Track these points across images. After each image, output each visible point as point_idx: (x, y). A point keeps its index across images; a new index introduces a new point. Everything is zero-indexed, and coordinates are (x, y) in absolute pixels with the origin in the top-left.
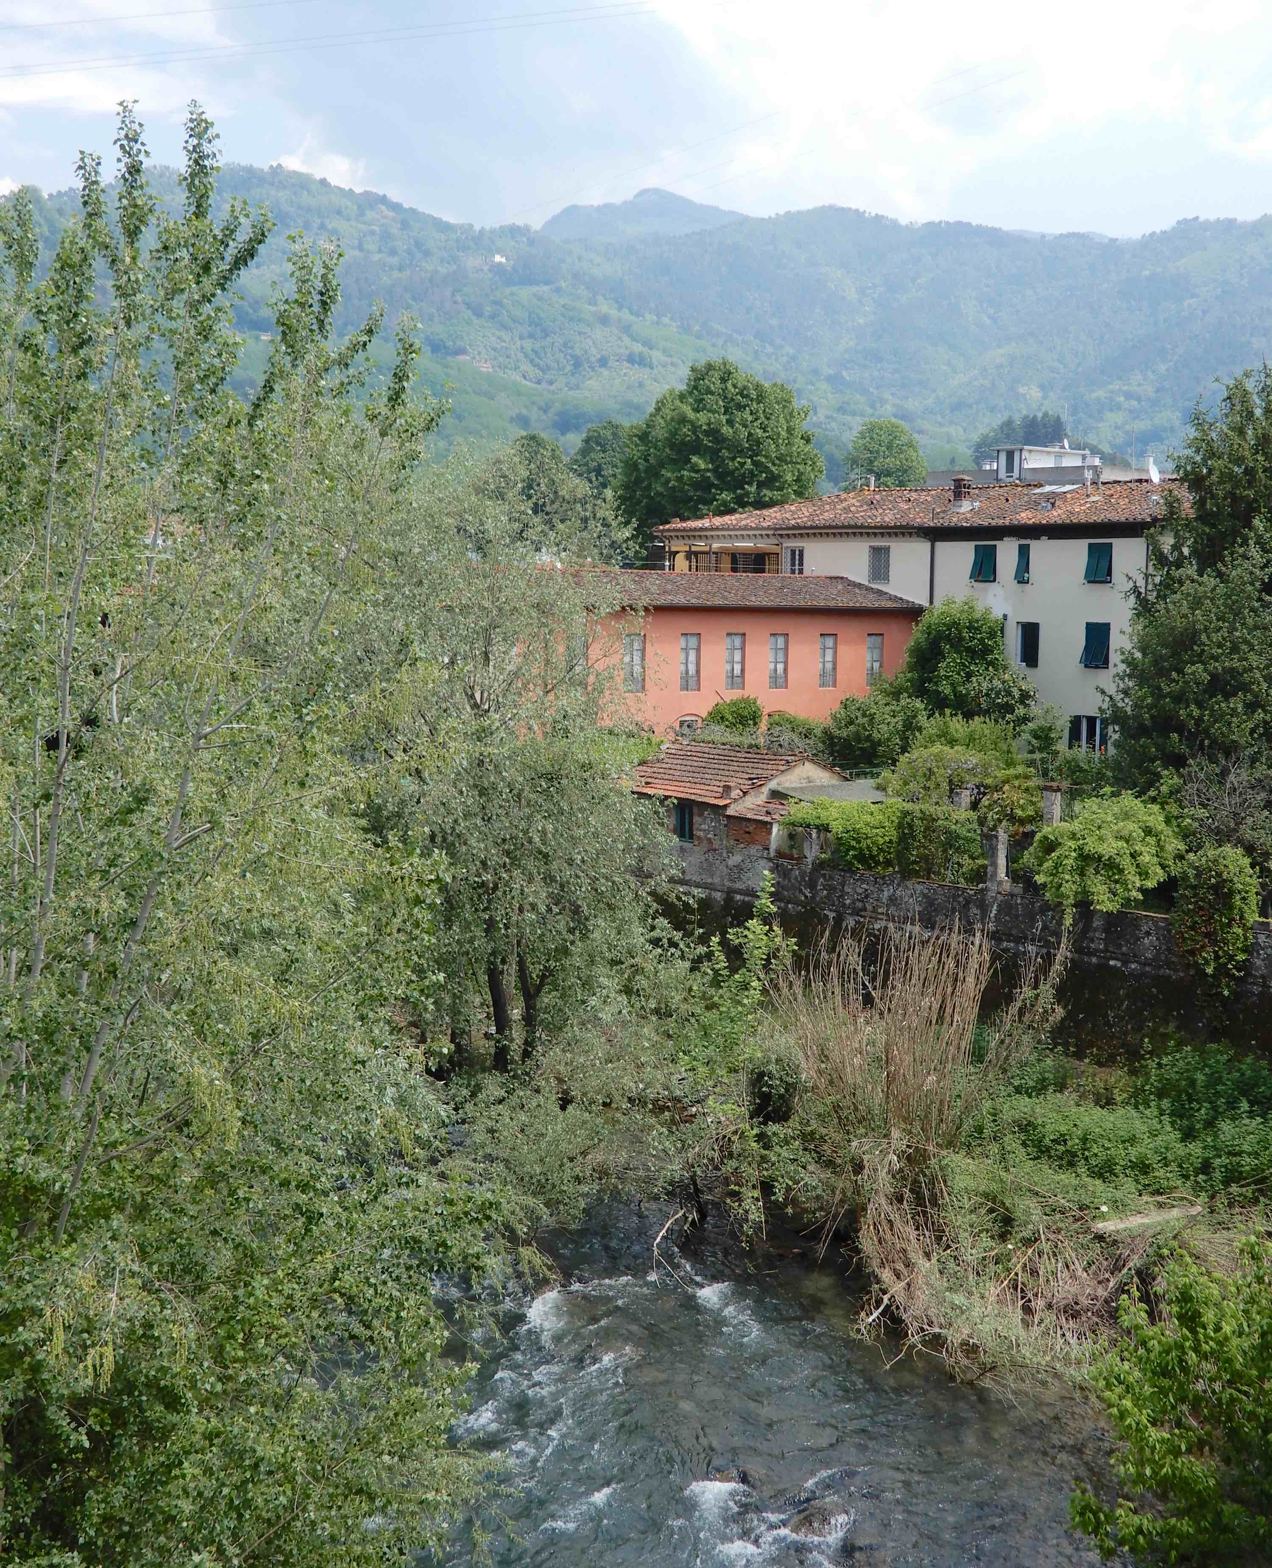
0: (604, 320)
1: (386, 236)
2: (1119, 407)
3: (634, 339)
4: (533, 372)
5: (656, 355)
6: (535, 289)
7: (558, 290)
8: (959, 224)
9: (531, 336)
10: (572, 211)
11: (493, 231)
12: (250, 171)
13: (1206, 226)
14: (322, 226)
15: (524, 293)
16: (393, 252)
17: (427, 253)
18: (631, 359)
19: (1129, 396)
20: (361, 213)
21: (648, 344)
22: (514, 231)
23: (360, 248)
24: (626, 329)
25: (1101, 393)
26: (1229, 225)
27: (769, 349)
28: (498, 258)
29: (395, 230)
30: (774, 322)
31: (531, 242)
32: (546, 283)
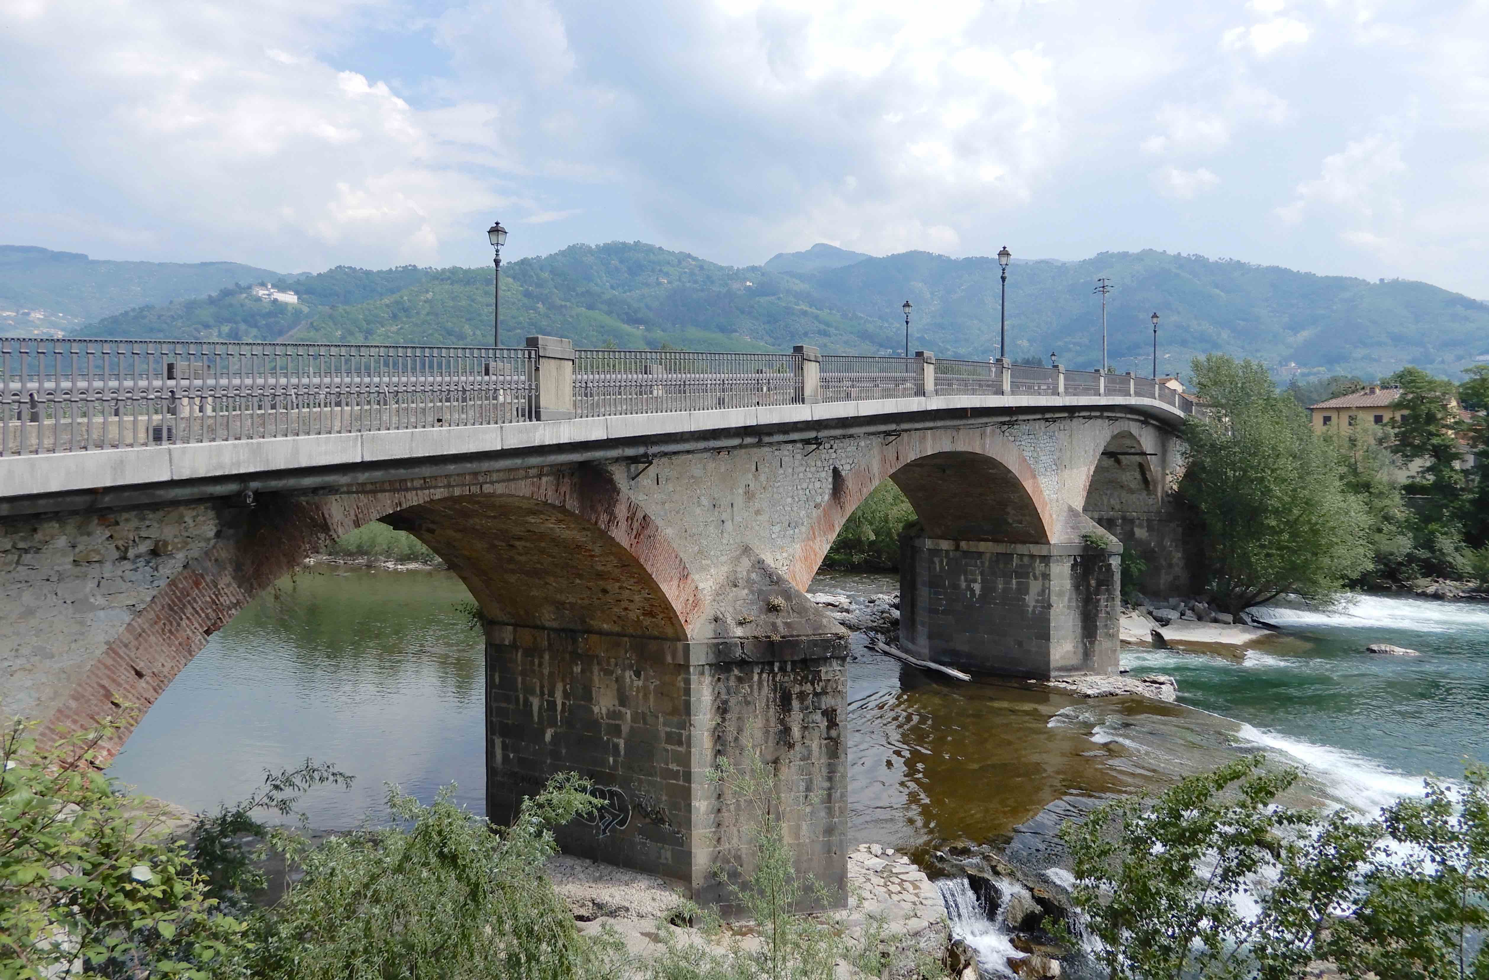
0: (805, 313)
1: (692, 274)
2: (1070, 350)
3: (820, 322)
4: (771, 340)
5: (832, 330)
6: (767, 298)
7: (779, 298)
8: (982, 257)
9: (769, 322)
10: (779, 256)
11: (743, 269)
12: (624, 244)
13: (1113, 255)
14: (661, 271)
15: (763, 300)
16: (696, 282)
17: (712, 282)
18: (820, 332)
19: (1074, 344)
20: (680, 262)
21: (828, 325)
22: (753, 269)
23: (680, 280)
24: (816, 317)
25: (1060, 343)
26: (1125, 255)
27: (886, 325)
28: (748, 283)
29: (697, 271)
30: (888, 310)
31: (763, 274)
32: (774, 295)
